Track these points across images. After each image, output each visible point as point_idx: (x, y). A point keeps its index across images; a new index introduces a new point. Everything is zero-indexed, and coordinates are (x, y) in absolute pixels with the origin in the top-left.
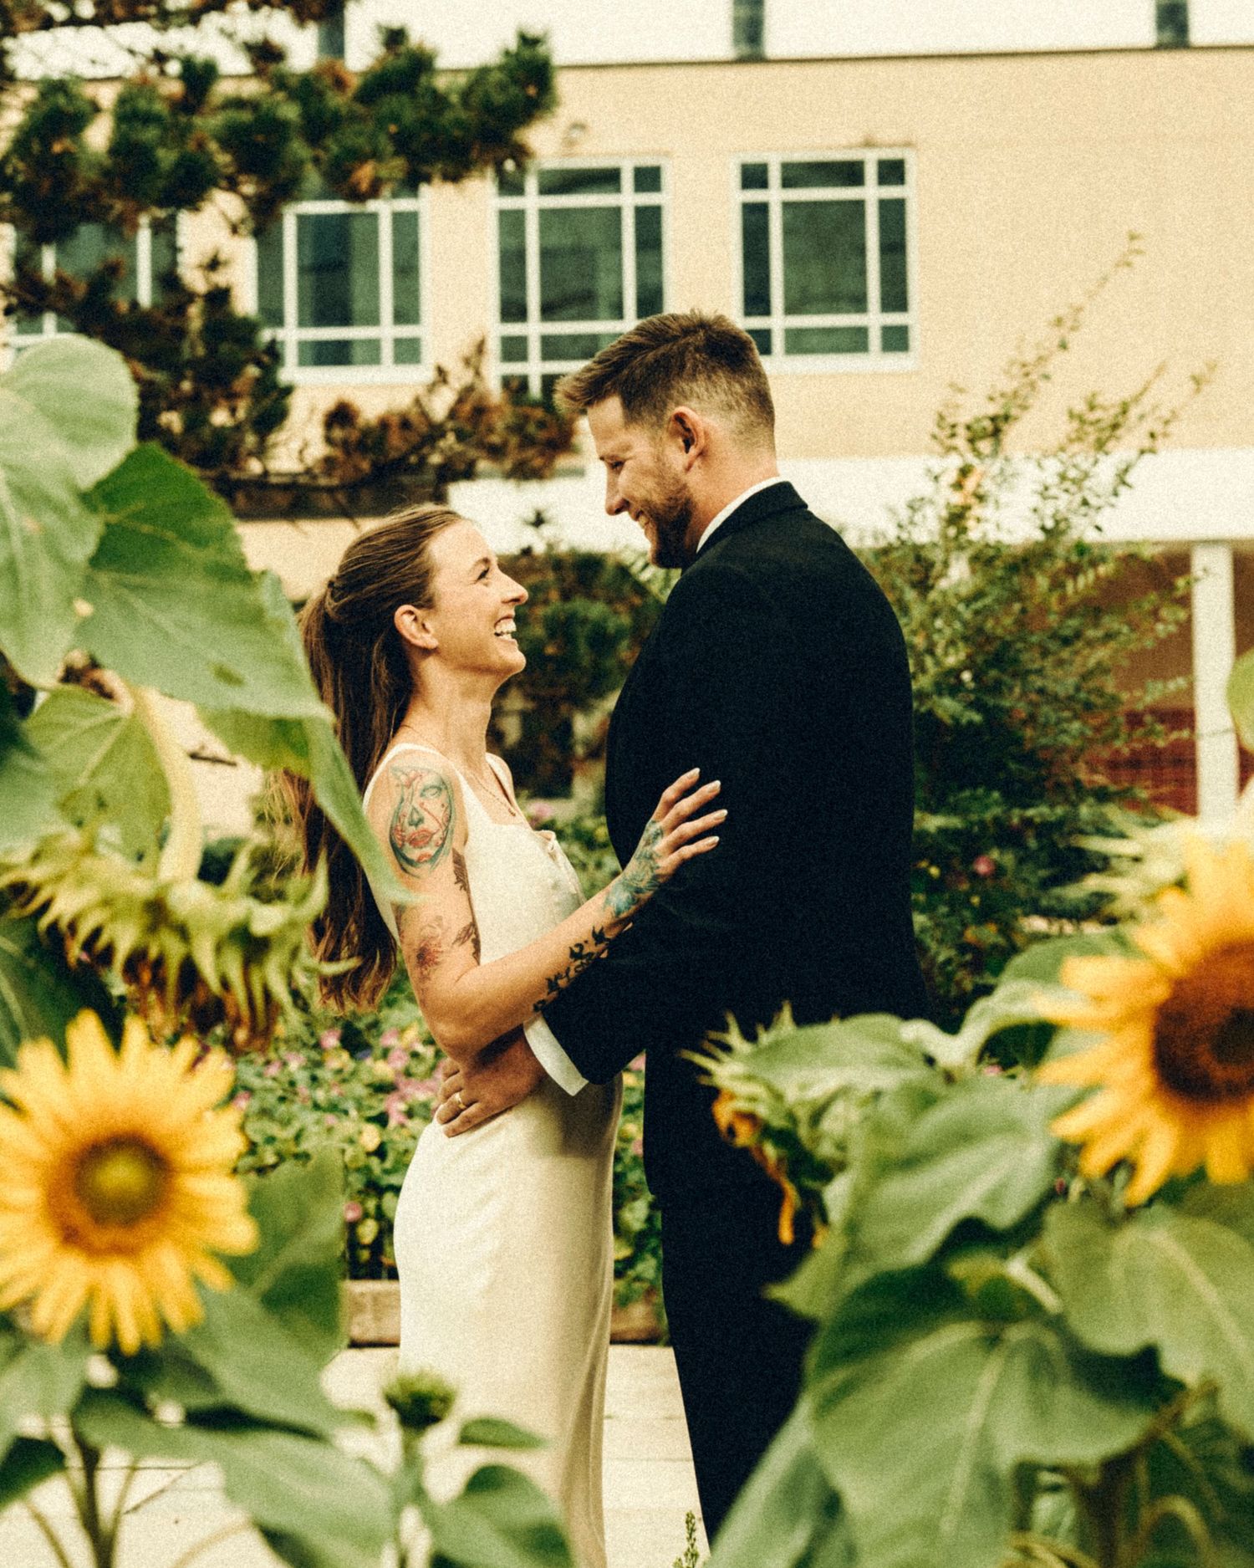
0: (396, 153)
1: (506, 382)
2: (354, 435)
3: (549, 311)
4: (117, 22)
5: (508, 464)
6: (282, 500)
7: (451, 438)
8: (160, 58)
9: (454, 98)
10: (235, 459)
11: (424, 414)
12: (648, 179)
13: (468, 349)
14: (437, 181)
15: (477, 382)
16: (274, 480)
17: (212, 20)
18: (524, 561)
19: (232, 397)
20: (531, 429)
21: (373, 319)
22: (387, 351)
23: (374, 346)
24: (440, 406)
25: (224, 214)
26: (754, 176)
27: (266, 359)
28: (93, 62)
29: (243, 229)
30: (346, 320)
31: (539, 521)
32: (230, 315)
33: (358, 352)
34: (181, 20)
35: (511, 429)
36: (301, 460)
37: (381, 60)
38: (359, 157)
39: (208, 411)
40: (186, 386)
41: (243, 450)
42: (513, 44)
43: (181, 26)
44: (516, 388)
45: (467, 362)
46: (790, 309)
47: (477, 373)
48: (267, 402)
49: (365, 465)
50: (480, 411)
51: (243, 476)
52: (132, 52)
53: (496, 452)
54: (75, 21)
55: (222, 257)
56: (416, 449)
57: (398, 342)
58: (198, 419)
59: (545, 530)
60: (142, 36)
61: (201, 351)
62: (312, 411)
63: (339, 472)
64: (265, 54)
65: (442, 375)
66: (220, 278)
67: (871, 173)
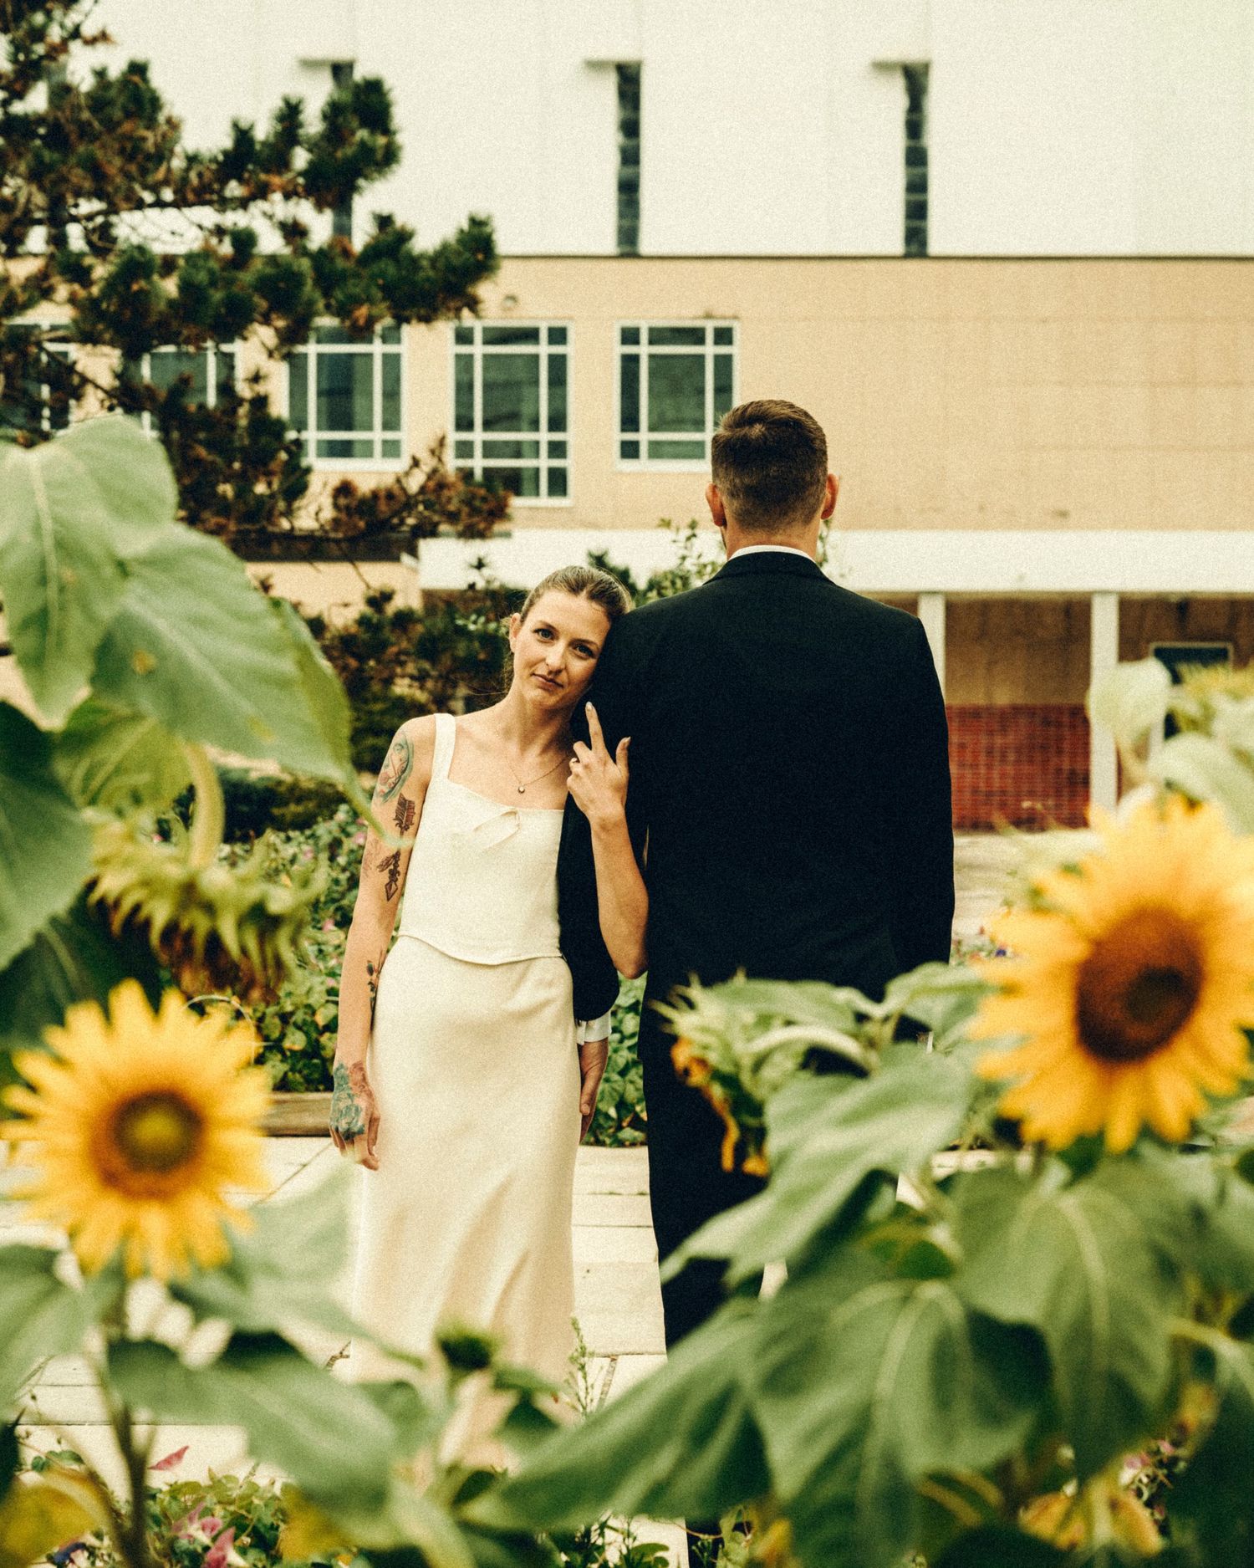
0: (384, 299)
1: (460, 470)
2: (354, 504)
3: (488, 425)
4: (190, 205)
5: (460, 528)
6: (303, 547)
7: (421, 508)
8: (219, 231)
9: (425, 263)
10: (270, 516)
11: (403, 490)
12: (558, 335)
13: (434, 444)
14: (414, 322)
15: (440, 466)
16: (297, 533)
17: (258, 207)
18: (470, 593)
19: (269, 474)
20: (477, 503)
21: (369, 427)
22: (378, 448)
23: (369, 444)
24: (414, 484)
25: (263, 344)
26: (630, 336)
27: (294, 448)
28: (173, 233)
29: (276, 355)
30: (349, 427)
31: (480, 565)
32: (268, 416)
33: (357, 448)
34: (233, 205)
35: (462, 502)
36: (317, 520)
37: (375, 238)
38: (357, 301)
39: (253, 484)
40: (237, 465)
41: (276, 513)
42: (465, 226)
43: (234, 209)
44: (467, 475)
45: (433, 452)
46: (652, 429)
47: (440, 460)
48: (293, 479)
49: (362, 524)
50: (442, 486)
51: (276, 530)
52: (200, 227)
53: (453, 518)
54: (160, 204)
55: (262, 373)
56: (396, 513)
57: (385, 442)
58: (244, 490)
59: (485, 571)
60: (207, 215)
61: (246, 442)
62: (325, 485)
63: (344, 528)
64: (294, 232)
65: (416, 463)
66: (261, 388)
67: (710, 337)
